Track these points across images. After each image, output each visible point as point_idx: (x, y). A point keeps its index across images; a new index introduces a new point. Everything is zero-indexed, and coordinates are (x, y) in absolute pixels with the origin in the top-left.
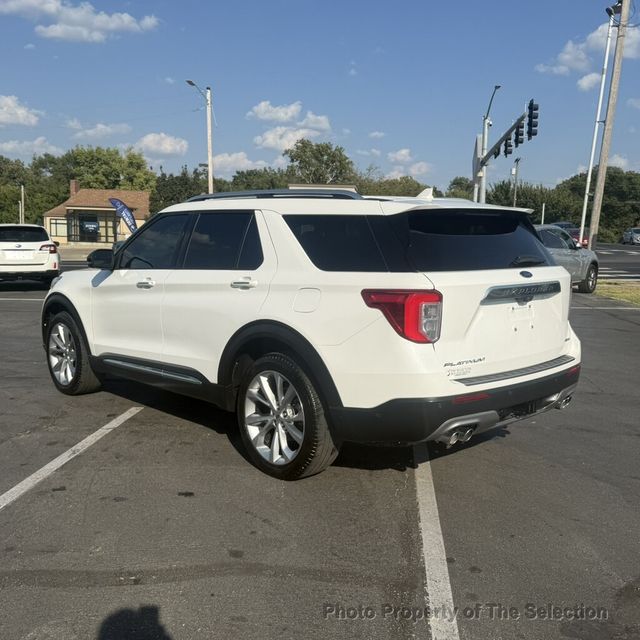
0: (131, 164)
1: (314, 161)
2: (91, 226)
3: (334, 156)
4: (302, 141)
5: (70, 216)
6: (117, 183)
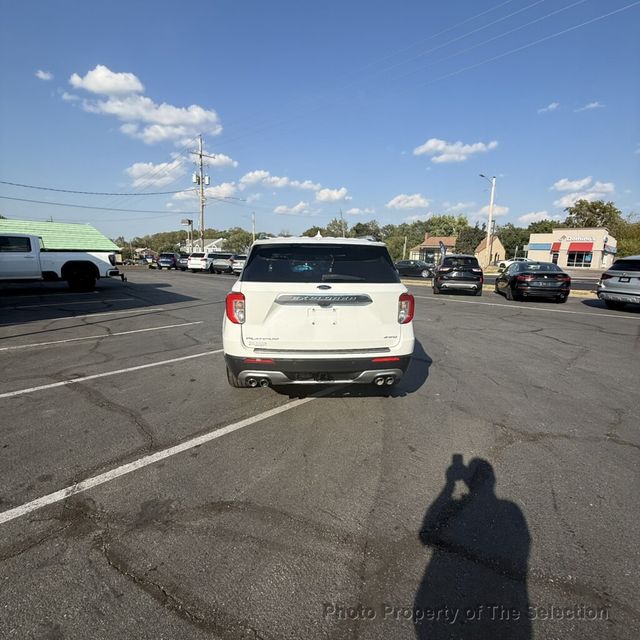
0: (460, 223)
1: (588, 213)
2: (430, 256)
3: (605, 208)
4: (581, 201)
5: (421, 251)
6: (450, 233)
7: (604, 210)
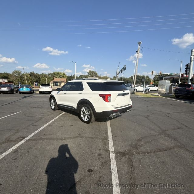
0: (63, 74)
1: (92, 74)
2: (57, 84)
4: (90, 71)
5: (54, 82)
6: (61, 77)
7: (95, 73)
